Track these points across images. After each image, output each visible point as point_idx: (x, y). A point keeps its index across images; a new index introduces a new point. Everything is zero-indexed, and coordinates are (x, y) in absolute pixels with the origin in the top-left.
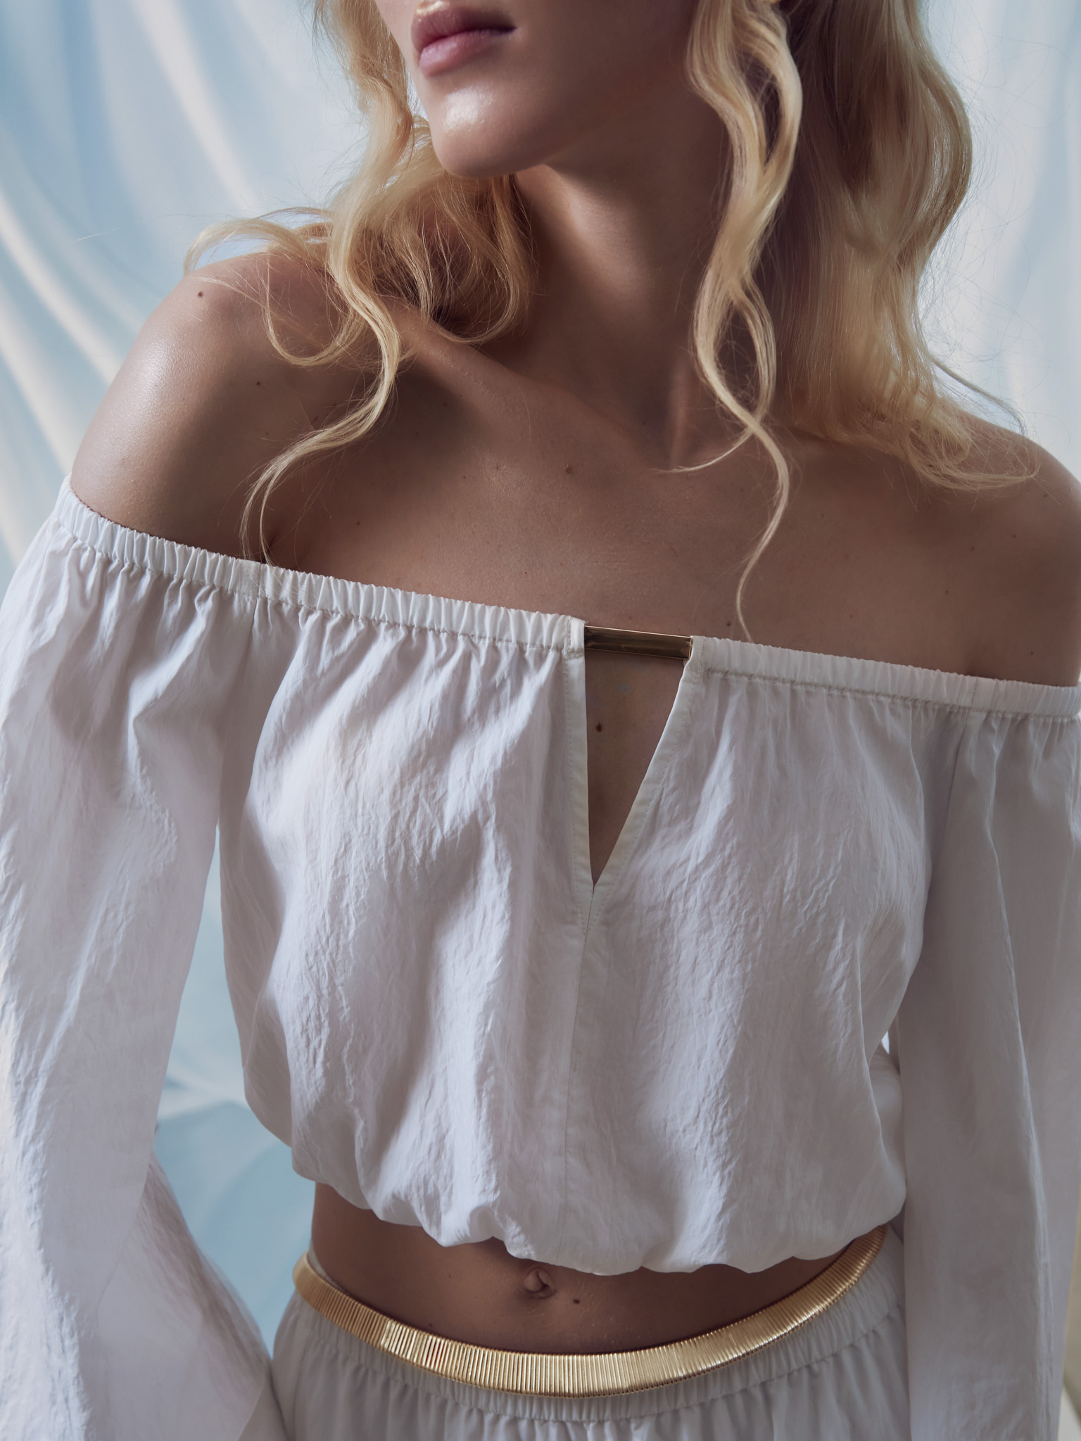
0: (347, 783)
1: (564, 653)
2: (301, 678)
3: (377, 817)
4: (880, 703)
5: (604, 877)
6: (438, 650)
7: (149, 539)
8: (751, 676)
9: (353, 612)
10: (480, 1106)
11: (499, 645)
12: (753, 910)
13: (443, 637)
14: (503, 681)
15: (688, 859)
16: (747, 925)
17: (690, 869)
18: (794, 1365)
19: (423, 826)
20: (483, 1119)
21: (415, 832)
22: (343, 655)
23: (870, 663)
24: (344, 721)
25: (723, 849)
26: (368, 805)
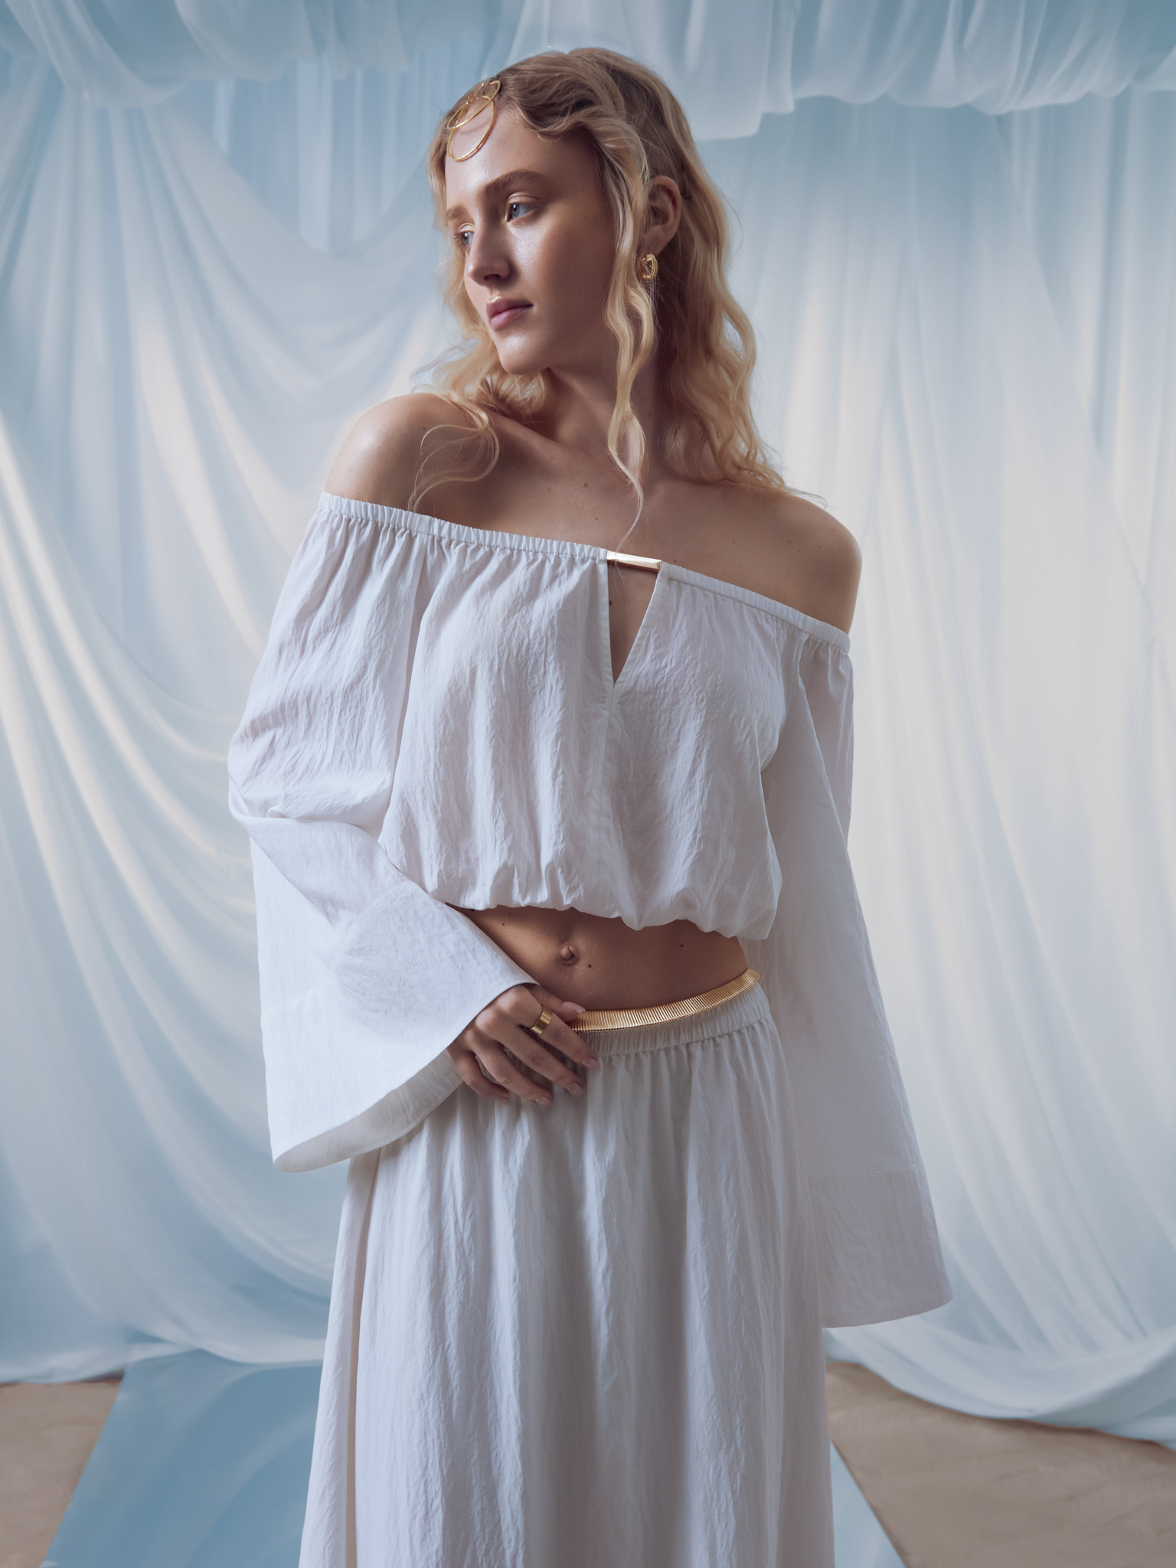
0: (479, 619)
1: (597, 561)
2: (455, 573)
3: (494, 632)
4: (760, 614)
5: (619, 679)
6: (528, 558)
7: (370, 505)
8: (692, 586)
9: (483, 543)
10: (554, 793)
11: (561, 556)
12: (701, 692)
13: (531, 554)
14: (563, 572)
15: (666, 666)
16: (697, 699)
17: (667, 670)
18: (706, 1036)
19: (518, 636)
20: (556, 800)
21: (514, 640)
22: (477, 563)
23: (754, 593)
24: (478, 592)
25: (684, 661)
26: (490, 627)
